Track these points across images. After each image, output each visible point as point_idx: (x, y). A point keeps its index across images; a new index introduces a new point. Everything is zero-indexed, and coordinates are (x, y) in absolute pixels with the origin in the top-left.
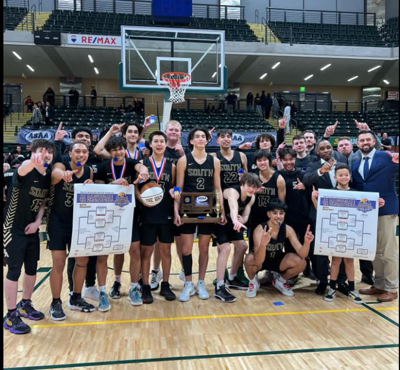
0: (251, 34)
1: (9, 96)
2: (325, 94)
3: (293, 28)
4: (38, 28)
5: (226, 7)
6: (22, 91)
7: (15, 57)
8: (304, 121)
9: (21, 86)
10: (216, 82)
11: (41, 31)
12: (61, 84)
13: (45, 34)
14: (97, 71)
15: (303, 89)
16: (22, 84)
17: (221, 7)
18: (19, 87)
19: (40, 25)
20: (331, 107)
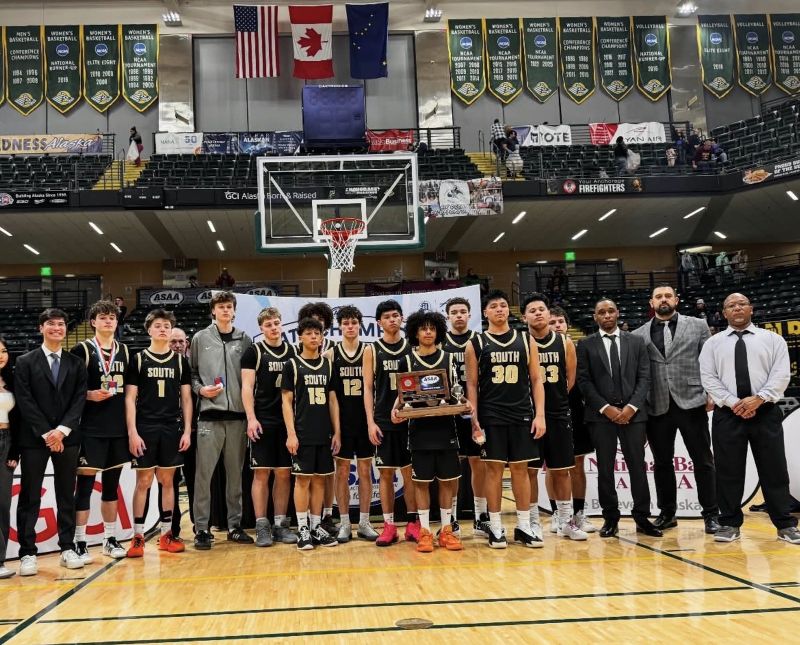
0: (473, 170)
1: (81, 294)
2: (612, 263)
3: (544, 155)
4: (128, 183)
5: (429, 130)
6: (102, 286)
7: (93, 231)
8: (575, 308)
9: (102, 278)
10: (407, 232)
11: (133, 188)
12: (164, 272)
13: (141, 192)
14: (221, 245)
15: (570, 256)
16: (102, 275)
17: (421, 131)
18: (97, 278)
19: (132, 180)
20: (624, 283)
